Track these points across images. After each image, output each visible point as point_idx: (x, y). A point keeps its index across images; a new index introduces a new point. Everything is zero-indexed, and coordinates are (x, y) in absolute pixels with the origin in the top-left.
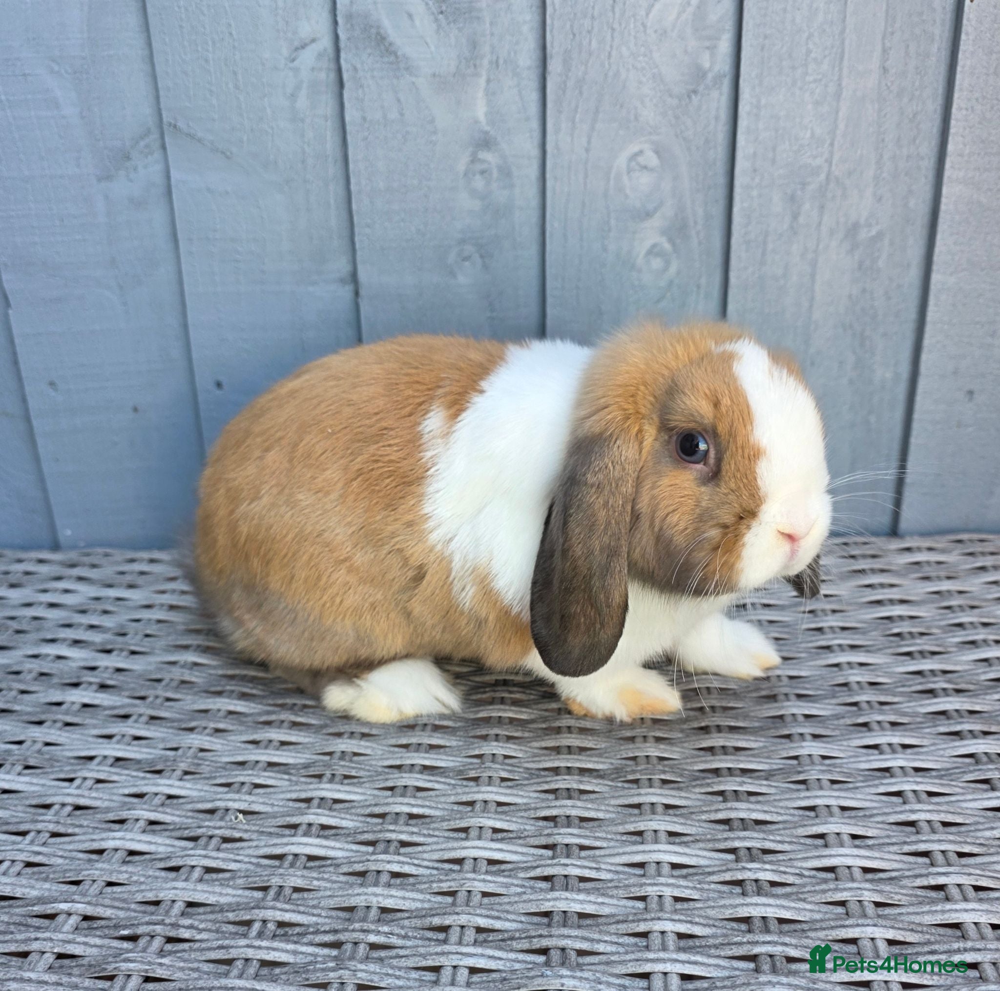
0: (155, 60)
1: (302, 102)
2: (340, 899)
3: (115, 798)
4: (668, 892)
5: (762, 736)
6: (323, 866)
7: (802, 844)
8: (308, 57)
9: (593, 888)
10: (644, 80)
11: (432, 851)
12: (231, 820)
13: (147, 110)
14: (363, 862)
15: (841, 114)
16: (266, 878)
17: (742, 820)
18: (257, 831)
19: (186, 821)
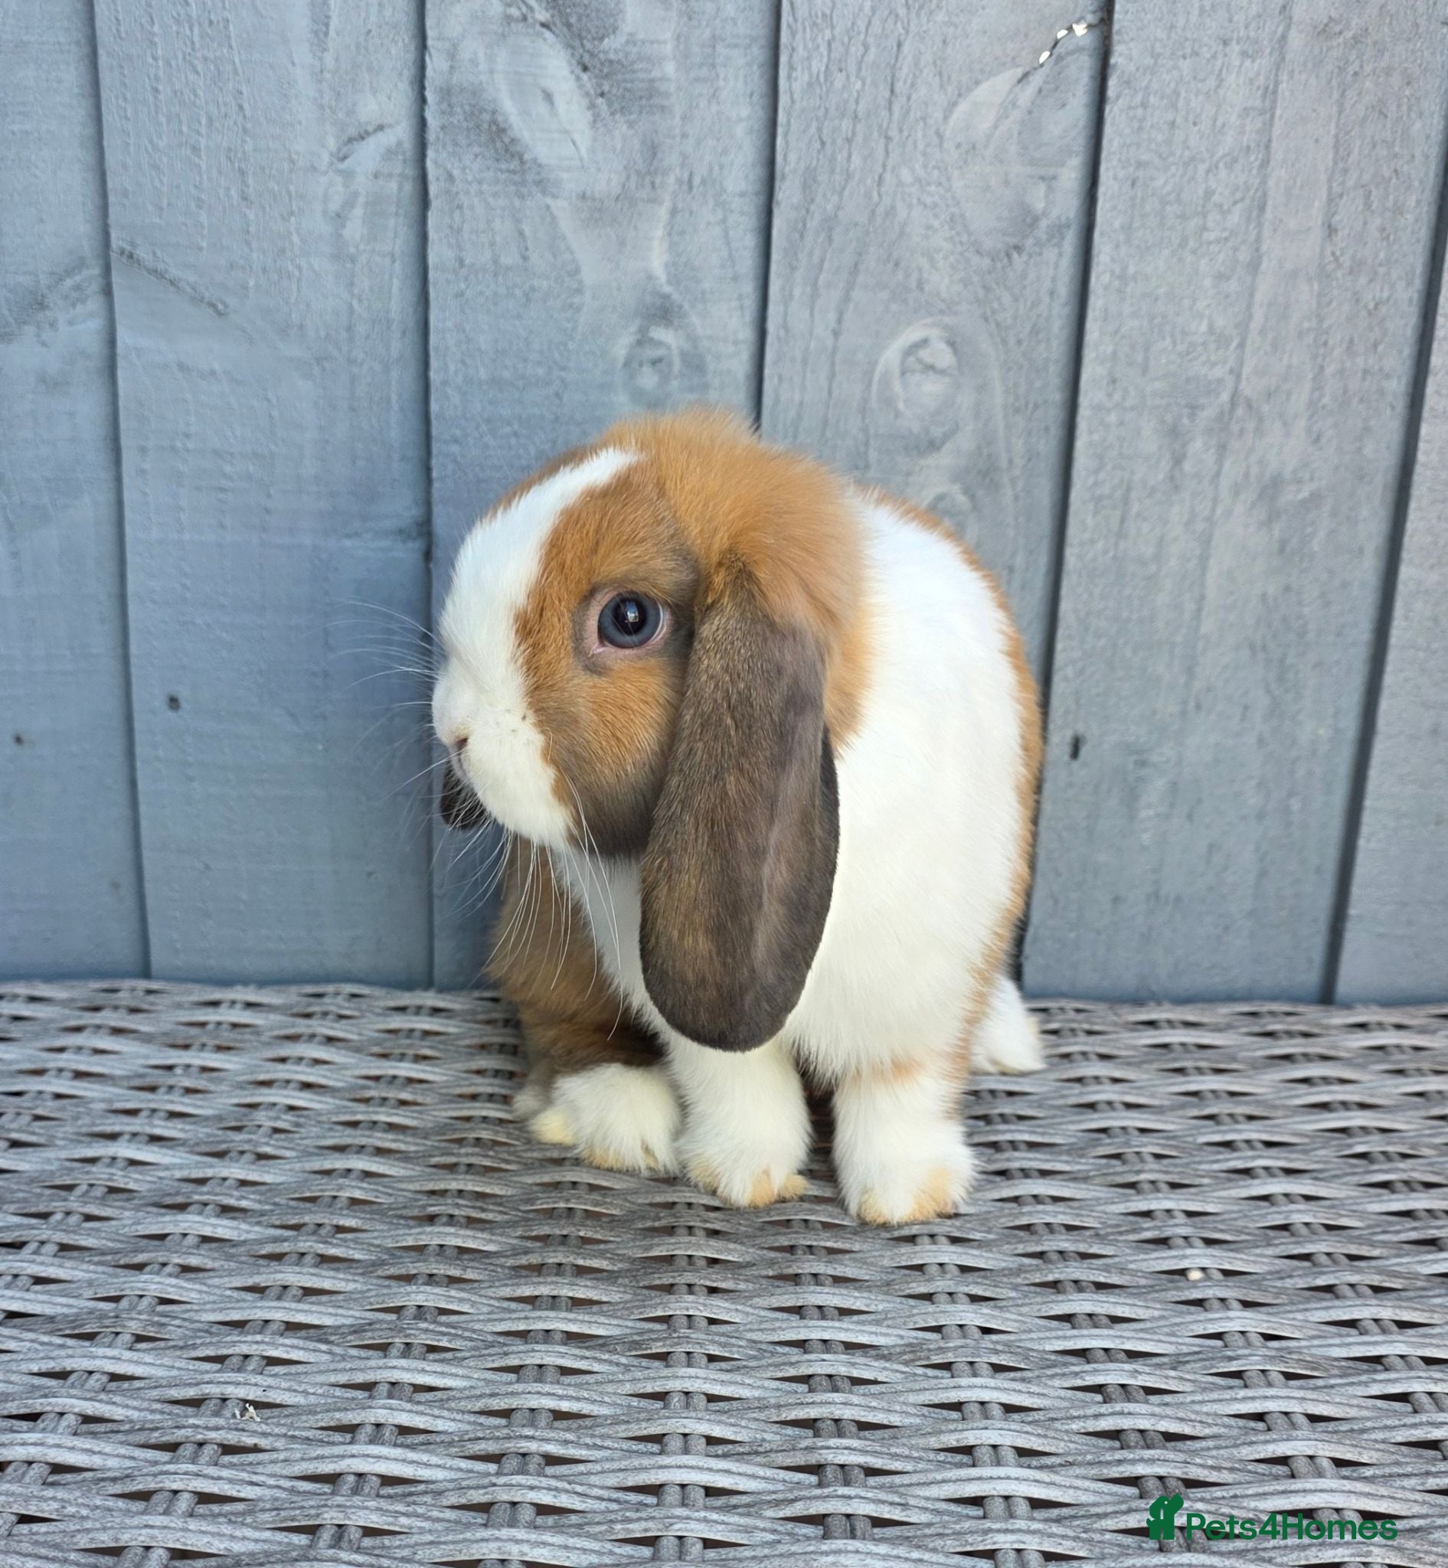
0: (105, 143)
1: (354, 229)
2: (451, 1547)
3: (14, 1378)
4: (1033, 1544)
5: (1154, 1300)
6: (411, 1494)
7: (1250, 1472)
8: (368, 155)
9: (898, 1537)
10: (936, 224)
11: (602, 1472)
12: (234, 1416)
13: (81, 228)
14: (485, 1487)
15: (1259, 296)
16: (313, 1512)
17: (1142, 1432)
18: (285, 1435)
19: (150, 1417)
